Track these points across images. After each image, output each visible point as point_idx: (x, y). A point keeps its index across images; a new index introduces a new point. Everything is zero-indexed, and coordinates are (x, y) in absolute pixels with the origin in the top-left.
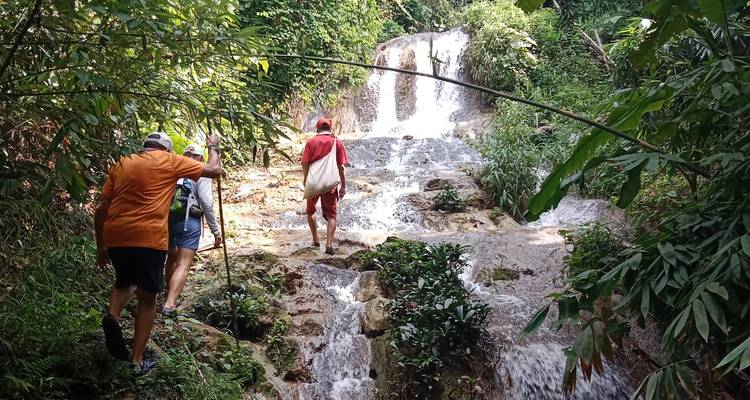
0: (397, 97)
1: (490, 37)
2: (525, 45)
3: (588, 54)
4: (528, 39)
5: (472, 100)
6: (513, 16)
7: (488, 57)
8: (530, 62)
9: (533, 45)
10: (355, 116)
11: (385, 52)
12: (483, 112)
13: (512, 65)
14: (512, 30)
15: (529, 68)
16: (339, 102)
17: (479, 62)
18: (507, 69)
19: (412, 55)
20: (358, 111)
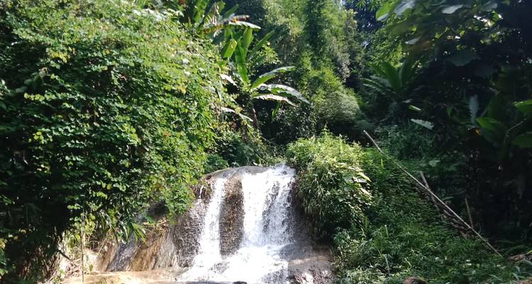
0: (221, 227)
1: (321, 171)
2: (360, 181)
3: (416, 194)
4: (362, 174)
5: (303, 235)
6: (342, 152)
7: (320, 191)
8: (364, 198)
9: (368, 181)
10: (173, 246)
11: (210, 182)
12: (316, 250)
13: (347, 200)
14: (344, 165)
15: (364, 204)
16: (157, 232)
17: (310, 195)
18: (342, 204)
19: (239, 185)
20: (178, 243)
